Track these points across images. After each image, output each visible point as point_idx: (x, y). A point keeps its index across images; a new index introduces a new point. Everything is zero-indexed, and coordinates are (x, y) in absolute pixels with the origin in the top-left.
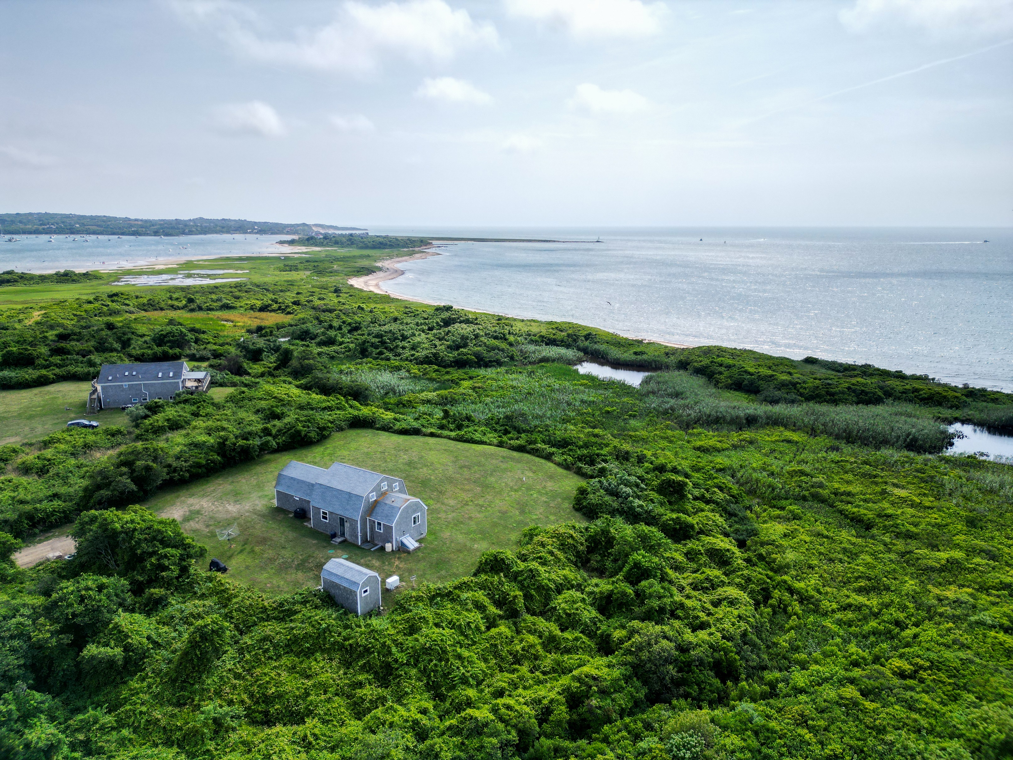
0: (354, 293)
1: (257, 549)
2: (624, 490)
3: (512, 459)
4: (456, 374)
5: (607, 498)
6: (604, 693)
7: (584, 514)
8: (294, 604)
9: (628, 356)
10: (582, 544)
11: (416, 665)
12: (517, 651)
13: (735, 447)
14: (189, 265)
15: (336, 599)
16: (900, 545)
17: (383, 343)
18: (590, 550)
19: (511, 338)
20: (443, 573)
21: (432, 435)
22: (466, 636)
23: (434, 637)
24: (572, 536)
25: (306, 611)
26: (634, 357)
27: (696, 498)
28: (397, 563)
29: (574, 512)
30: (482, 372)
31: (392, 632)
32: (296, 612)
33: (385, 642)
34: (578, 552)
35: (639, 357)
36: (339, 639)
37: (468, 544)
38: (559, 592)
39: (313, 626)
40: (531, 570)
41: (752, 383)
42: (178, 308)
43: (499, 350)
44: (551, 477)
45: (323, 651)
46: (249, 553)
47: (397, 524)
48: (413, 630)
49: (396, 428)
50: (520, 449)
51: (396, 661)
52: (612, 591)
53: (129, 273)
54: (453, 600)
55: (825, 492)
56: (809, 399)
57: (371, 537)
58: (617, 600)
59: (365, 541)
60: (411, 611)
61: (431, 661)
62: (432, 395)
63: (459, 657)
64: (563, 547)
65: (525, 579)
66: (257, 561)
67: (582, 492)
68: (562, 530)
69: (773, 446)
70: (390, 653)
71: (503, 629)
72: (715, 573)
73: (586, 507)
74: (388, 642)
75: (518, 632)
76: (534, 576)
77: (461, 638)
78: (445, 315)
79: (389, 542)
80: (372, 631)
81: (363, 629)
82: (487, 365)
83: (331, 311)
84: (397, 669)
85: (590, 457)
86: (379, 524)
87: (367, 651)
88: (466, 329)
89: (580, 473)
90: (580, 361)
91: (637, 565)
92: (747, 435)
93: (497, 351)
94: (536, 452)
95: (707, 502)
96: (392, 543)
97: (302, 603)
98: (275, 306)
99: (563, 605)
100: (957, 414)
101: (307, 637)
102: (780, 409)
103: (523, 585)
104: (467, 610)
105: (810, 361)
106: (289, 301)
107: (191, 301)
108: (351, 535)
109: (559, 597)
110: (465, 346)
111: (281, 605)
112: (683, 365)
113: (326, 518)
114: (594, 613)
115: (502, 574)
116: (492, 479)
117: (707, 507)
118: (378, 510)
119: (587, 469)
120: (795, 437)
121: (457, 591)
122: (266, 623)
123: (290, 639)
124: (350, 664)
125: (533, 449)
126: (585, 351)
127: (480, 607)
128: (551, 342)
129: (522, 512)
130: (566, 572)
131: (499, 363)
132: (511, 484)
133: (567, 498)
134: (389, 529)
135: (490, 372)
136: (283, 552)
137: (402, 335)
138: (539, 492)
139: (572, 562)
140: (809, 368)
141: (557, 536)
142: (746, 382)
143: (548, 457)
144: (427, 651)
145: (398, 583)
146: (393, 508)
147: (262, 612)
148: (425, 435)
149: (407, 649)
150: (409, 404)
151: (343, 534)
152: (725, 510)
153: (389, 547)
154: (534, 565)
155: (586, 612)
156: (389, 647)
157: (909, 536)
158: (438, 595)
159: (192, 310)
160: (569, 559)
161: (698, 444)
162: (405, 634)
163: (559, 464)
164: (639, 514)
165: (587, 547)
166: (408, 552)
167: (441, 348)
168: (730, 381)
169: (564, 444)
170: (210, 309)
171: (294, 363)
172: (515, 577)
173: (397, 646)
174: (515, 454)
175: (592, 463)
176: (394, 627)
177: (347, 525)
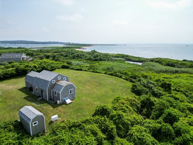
2: (150, 85)
3: (109, 77)
5: (144, 88)
7: (136, 94)
10: (139, 104)
17: (78, 56)
18: (143, 107)
19: (108, 56)
24: (135, 101)
26: (138, 60)
27: (173, 90)
29: (132, 93)
34: (138, 107)
38: (132, 125)
40: (119, 115)
41: (172, 64)
44: (122, 82)
49: (75, 69)
50: (112, 75)
57: (53, 98)
59: (50, 99)
64: (132, 105)
65: (116, 119)
67: (134, 86)
68: (131, 98)
69: (187, 78)
73: (136, 91)
76: (121, 118)
78: (93, 52)
79: (59, 100)
82: (102, 60)
86: (55, 92)
89: (131, 81)
91: (169, 114)
92: (177, 75)
93: (105, 58)
94: (116, 76)
98: (58, 52)
99: (136, 133)
103: (116, 122)
105: (184, 60)
107: (41, 51)
108: (45, 97)
109: (133, 128)
110: (97, 57)
112: (152, 61)
113: (37, 90)
115: (106, 116)
116: (103, 82)
117: (178, 93)
118: (55, 87)
120: (191, 75)
121: (83, 124)
126: (126, 59)
128: (118, 57)
129: (113, 92)
130: (134, 116)
132: (109, 83)
133: (129, 88)
134: (59, 94)
138: (118, 86)
139: (135, 111)
140: (186, 62)
141: (128, 100)
143: (121, 77)
145: (57, 119)
148: (83, 71)
151: (42, 97)
154: (120, 112)
164: (157, 94)
165: (141, 105)
166: (67, 105)
168: (166, 64)
170: (44, 52)
172: (112, 118)
175: (135, 78)
177: (43, 92)
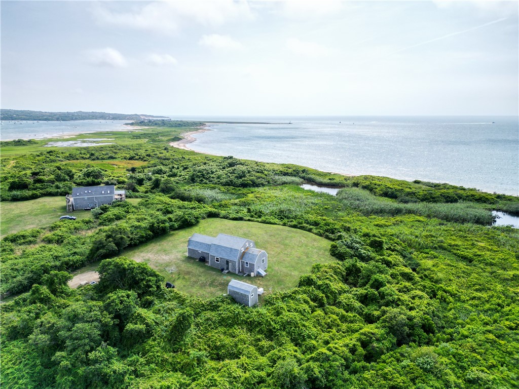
0: (176, 150)
1: (186, 277)
2: (355, 245)
3: (293, 231)
4: (245, 190)
5: (348, 250)
6: (378, 340)
7: (337, 258)
8: (217, 302)
9: (326, 180)
10: (344, 272)
11: (284, 330)
12: (329, 323)
13: (394, 224)
14: (81, 136)
15: (236, 300)
16: (489, 269)
17: (203, 175)
18: (348, 275)
19: (266, 172)
20: (282, 286)
21: (249, 220)
22: (304, 316)
23: (291, 316)
24: (339, 268)
25: (225, 305)
26: (329, 181)
27: (387, 249)
28: (259, 282)
29: (332, 257)
30: (256, 189)
31: (268, 314)
32: (219, 307)
33: (267, 320)
34: (343, 275)
35: (332, 181)
36: (244, 318)
37: (289, 273)
38: (340, 294)
39: (231, 312)
40: (327, 284)
41: (393, 193)
42: (86, 159)
43: (262, 178)
44: (315, 240)
45: (238, 325)
46: (183, 279)
47: (257, 263)
48: (278, 313)
49: (231, 217)
50: (295, 226)
51: (274, 328)
52: (367, 293)
53: (51, 140)
54: (292, 299)
55: (445, 245)
56: (422, 200)
57: (242, 270)
58: (370, 297)
59: (239, 272)
60: (275, 304)
61: (291, 328)
62: (237, 201)
63: (304, 326)
64: (336, 273)
65: (324, 289)
66: (188, 283)
67: (334, 247)
68: (334, 265)
69: (412, 224)
70: (270, 324)
71: (319, 312)
72: (408, 284)
73: (337, 254)
74: (269, 320)
75: (326, 314)
76: (328, 287)
77: (302, 317)
78: (230, 161)
79: (252, 272)
80: (260, 314)
81: (256, 313)
82: (258, 186)
83: (168, 159)
84: (275, 332)
85: (332, 230)
86: (247, 263)
87: (260, 324)
88: (243, 168)
89: (327, 238)
90: (302, 183)
91: (376, 280)
92: (398, 218)
93: (261, 179)
94: (302, 228)
95: (393, 251)
96: (254, 272)
97: (221, 302)
98: (137, 157)
99: (344, 300)
100: (494, 206)
101: (229, 318)
102: (409, 206)
103: (324, 291)
104: (301, 303)
105: (416, 182)
106: (144, 154)
107: (92, 155)
108: (232, 269)
109: (341, 297)
110: (244, 176)
111: (211, 303)
112: (356, 185)
113: (218, 261)
114: (360, 304)
115: (313, 286)
116: (287, 241)
117: (393, 253)
118: (246, 256)
119: (332, 236)
120: (421, 219)
121: (293, 295)
122: (205, 312)
123: (220, 319)
124: (252, 330)
125: (301, 227)
126: (303, 178)
127: (306, 302)
128: (286, 174)
129: (308, 257)
130: (340, 285)
131: (263, 185)
132: (297, 244)
133: (326, 250)
134: (252, 266)
135: (261, 189)
136: (200, 278)
137: (212, 171)
138: (312, 247)
139: (341, 280)
140: (417, 185)
141: (330, 267)
142: (389, 193)
143: (310, 230)
144: (289, 323)
145: (263, 292)
146: (254, 255)
147: (202, 307)
148: (245, 220)
149: (278, 322)
150: (225, 206)
151: (228, 269)
152: (401, 254)
153: (252, 274)
154: (327, 282)
155: (356, 304)
156: (269, 322)
157: (492, 264)
158: (286, 297)
159: (94, 160)
160: (339, 279)
161: (376, 223)
162: (275, 316)
163: (316, 234)
164: (364, 257)
165: (346, 273)
166: (262, 277)
167: (232, 177)
168: (381, 192)
169: (316, 224)
170: (103, 159)
171: (161, 185)
172: (319, 287)
173: (272, 321)
174: (293, 229)
175: (333, 233)
176: (270, 313)
177: (230, 264)
